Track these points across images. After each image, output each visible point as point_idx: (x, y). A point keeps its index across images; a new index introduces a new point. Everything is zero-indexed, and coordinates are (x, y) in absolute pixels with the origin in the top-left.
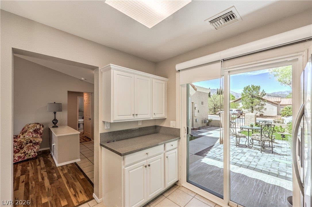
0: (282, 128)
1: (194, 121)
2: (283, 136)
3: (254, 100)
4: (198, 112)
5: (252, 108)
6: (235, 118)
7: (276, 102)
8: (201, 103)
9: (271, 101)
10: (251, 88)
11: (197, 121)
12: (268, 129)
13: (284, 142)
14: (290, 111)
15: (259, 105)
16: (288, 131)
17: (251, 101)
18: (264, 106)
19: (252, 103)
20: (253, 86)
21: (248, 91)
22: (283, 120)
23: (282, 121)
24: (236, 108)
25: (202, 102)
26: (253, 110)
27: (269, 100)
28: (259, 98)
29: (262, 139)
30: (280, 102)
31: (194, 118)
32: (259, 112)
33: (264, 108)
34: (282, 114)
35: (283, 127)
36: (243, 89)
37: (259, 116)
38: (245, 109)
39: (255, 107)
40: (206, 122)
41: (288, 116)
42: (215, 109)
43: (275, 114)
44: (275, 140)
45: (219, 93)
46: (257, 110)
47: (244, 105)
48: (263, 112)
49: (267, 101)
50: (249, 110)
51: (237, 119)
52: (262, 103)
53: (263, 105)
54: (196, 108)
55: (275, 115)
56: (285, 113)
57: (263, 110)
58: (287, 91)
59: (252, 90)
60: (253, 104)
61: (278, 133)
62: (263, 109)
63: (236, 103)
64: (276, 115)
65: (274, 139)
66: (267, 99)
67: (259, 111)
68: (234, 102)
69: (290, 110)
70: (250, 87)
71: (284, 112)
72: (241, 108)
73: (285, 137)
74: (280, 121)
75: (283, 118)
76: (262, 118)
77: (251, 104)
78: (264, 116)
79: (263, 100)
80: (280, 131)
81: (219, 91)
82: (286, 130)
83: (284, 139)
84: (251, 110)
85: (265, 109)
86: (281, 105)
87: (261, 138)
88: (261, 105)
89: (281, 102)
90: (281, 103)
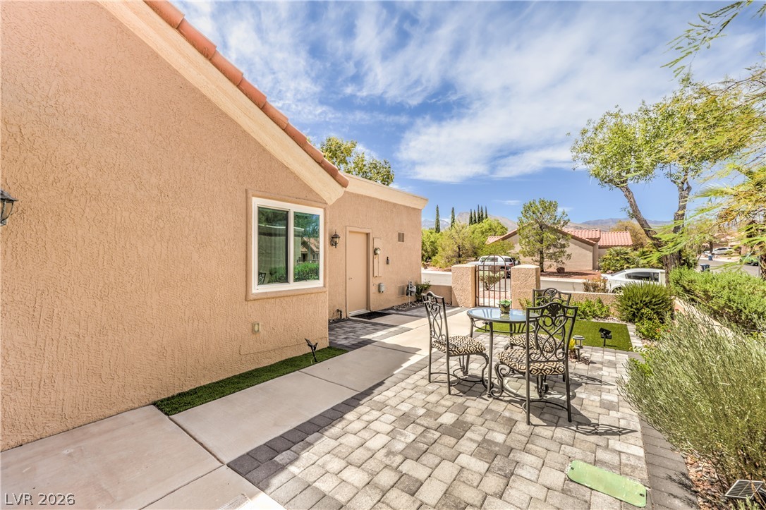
0: (603, 306)
1: (373, 289)
2: (606, 333)
3: (544, 235)
4: (388, 263)
5: (541, 253)
6: (499, 279)
7: (591, 239)
8: (396, 235)
9: (580, 237)
10: (539, 207)
11: (383, 289)
12: (553, 323)
13: (609, 355)
14: (618, 260)
15: (555, 246)
16: (616, 313)
17: (537, 237)
18: (565, 249)
19: (541, 241)
20: (542, 202)
21: (532, 214)
22: (605, 281)
23: (603, 284)
24: (508, 254)
25: (399, 234)
26: (542, 258)
27: (576, 235)
28: (555, 231)
29: (533, 366)
30: (598, 240)
31: (374, 283)
32: (555, 264)
33: (566, 254)
34: (602, 267)
35: (604, 304)
36: (522, 210)
37: (555, 273)
38: (525, 257)
39: (547, 252)
40: (411, 292)
41: (613, 271)
42: (460, 256)
43: (588, 267)
44: (581, 351)
45: (475, 220)
46: (550, 257)
47: (524, 246)
48: (563, 263)
49: (572, 238)
50: (534, 258)
51: (503, 281)
52: (562, 243)
53: (563, 246)
54: (378, 252)
55: (589, 270)
56: (609, 264)
57: (563, 259)
58: (612, 219)
59: (541, 210)
60: (542, 244)
61: (594, 320)
62: (564, 255)
63: (506, 241)
64: (591, 269)
65: (578, 350)
66: (573, 234)
67: (556, 261)
68: (503, 239)
69: (618, 258)
70: (537, 204)
71: (607, 263)
72: (518, 254)
73: (610, 338)
74: (599, 283)
75: (603, 275)
76: (562, 277)
77: (538, 245)
78: (567, 273)
79: (565, 234)
80: (599, 313)
81: (475, 216)
82: (612, 310)
83: (608, 341)
84: (539, 259)
85: (569, 256)
86: (600, 247)
87: (529, 362)
88: (559, 246)
89: (601, 240)
90: (600, 243)
